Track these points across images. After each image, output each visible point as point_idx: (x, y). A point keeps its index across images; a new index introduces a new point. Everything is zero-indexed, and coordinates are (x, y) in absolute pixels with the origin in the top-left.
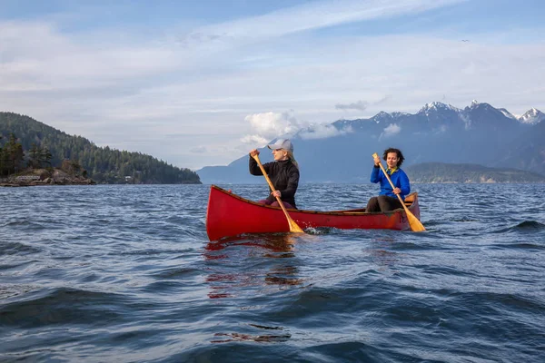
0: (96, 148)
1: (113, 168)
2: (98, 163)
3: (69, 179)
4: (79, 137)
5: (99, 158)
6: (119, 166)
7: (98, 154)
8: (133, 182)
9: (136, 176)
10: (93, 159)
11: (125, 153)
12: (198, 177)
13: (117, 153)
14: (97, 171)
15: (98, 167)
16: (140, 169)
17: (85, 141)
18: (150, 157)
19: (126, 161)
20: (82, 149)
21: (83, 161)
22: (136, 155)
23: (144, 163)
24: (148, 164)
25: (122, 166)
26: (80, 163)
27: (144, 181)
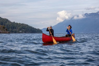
0: (11, 22)
1: (16, 28)
2: (11, 27)
3: (2, 32)
4: (6, 19)
5: (12, 25)
6: (18, 28)
7: (11, 24)
8: (22, 33)
9: (23, 31)
10: (10, 26)
11: (20, 24)
12: (42, 31)
13: (17, 24)
14: (11, 29)
15: (11, 28)
16: (24, 29)
17: (7, 20)
18: (27, 25)
19: (20, 26)
20: (6, 22)
21: (7, 26)
22: (23, 24)
23: (25, 27)
24: (27, 27)
25: (19, 28)
26: (6, 27)
27: (25, 32)
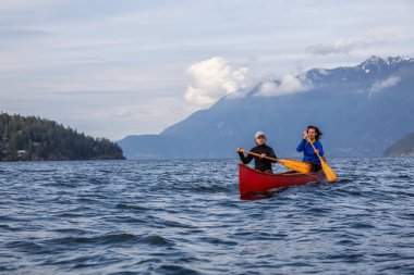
6: (9, 136)
8: (29, 158)
9: (33, 149)
11: (17, 117)
12: (120, 151)
13: (5, 118)
16: (39, 140)
18: (53, 124)
19: (18, 129)
22: (32, 120)
23: (44, 131)
24: (50, 132)
25: (14, 135)
27: (45, 157)
